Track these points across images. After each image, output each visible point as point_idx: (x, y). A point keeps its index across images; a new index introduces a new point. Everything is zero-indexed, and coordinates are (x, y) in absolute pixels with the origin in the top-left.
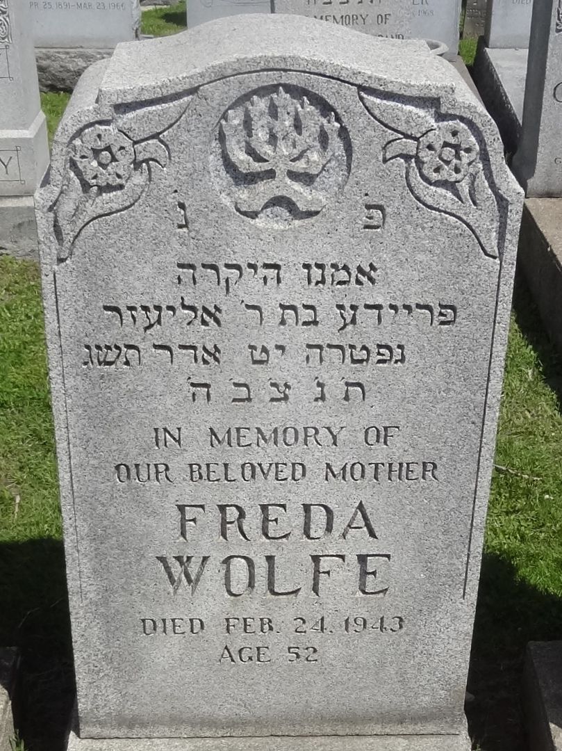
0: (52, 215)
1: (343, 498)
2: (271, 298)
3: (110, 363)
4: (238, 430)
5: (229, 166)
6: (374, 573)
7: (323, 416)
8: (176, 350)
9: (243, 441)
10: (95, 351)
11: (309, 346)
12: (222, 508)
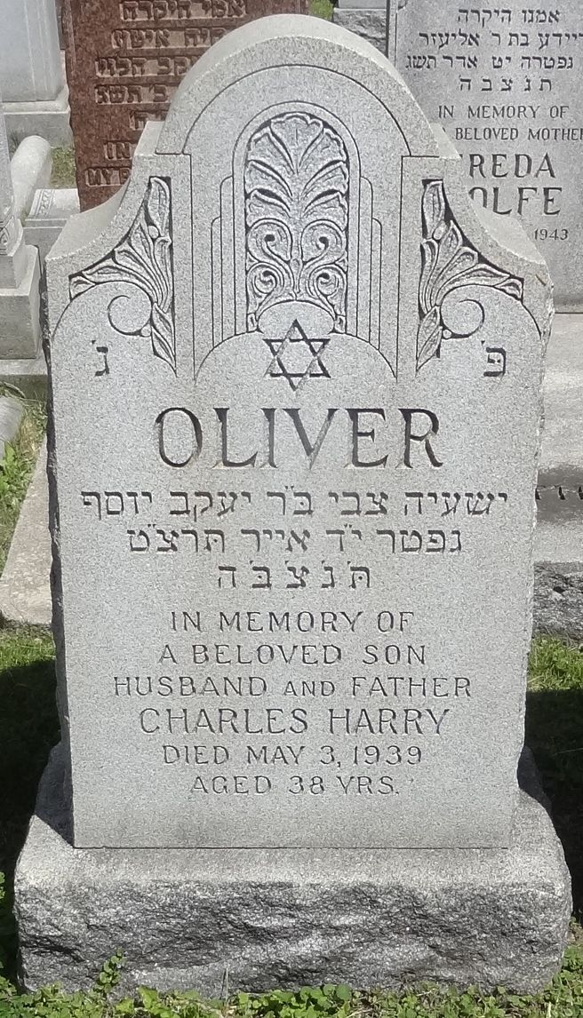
1: (536, 151)
2: (505, 29)
3: (419, 67)
4: (484, 107)
6: (552, 200)
7: (528, 100)
8: (454, 59)
9: (486, 115)
10: (412, 59)
11: (524, 58)
12: (472, 157)
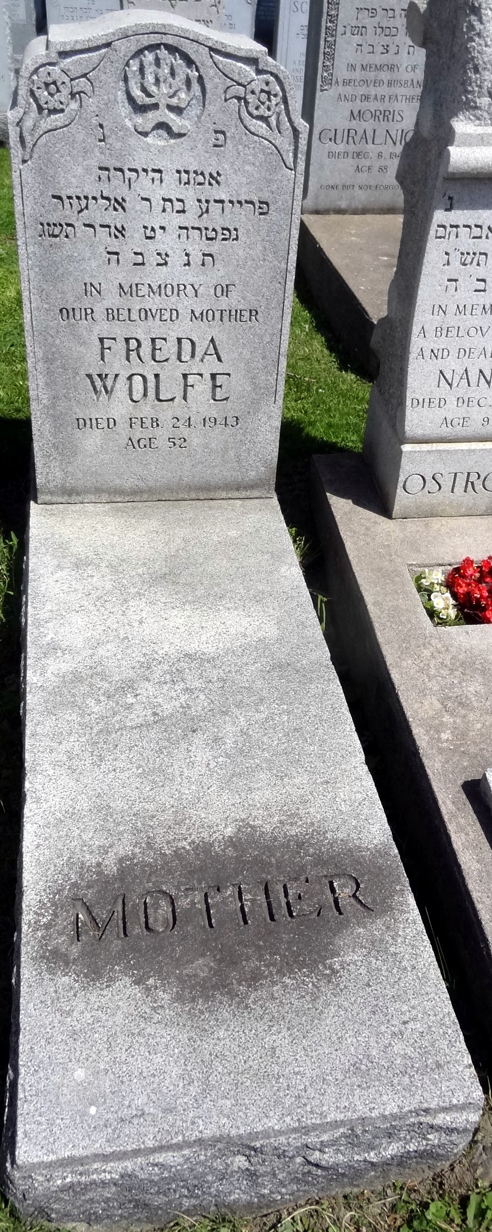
0: (18, 129)
1: (201, 333)
2: (157, 193)
3: (56, 236)
4: (137, 285)
5: (131, 99)
6: (220, 386)
7: (189, 277)
8: (98, 228)
9: (140, 293)
10: (46, 227)
11: (180, 228)
12: (127, 340)
